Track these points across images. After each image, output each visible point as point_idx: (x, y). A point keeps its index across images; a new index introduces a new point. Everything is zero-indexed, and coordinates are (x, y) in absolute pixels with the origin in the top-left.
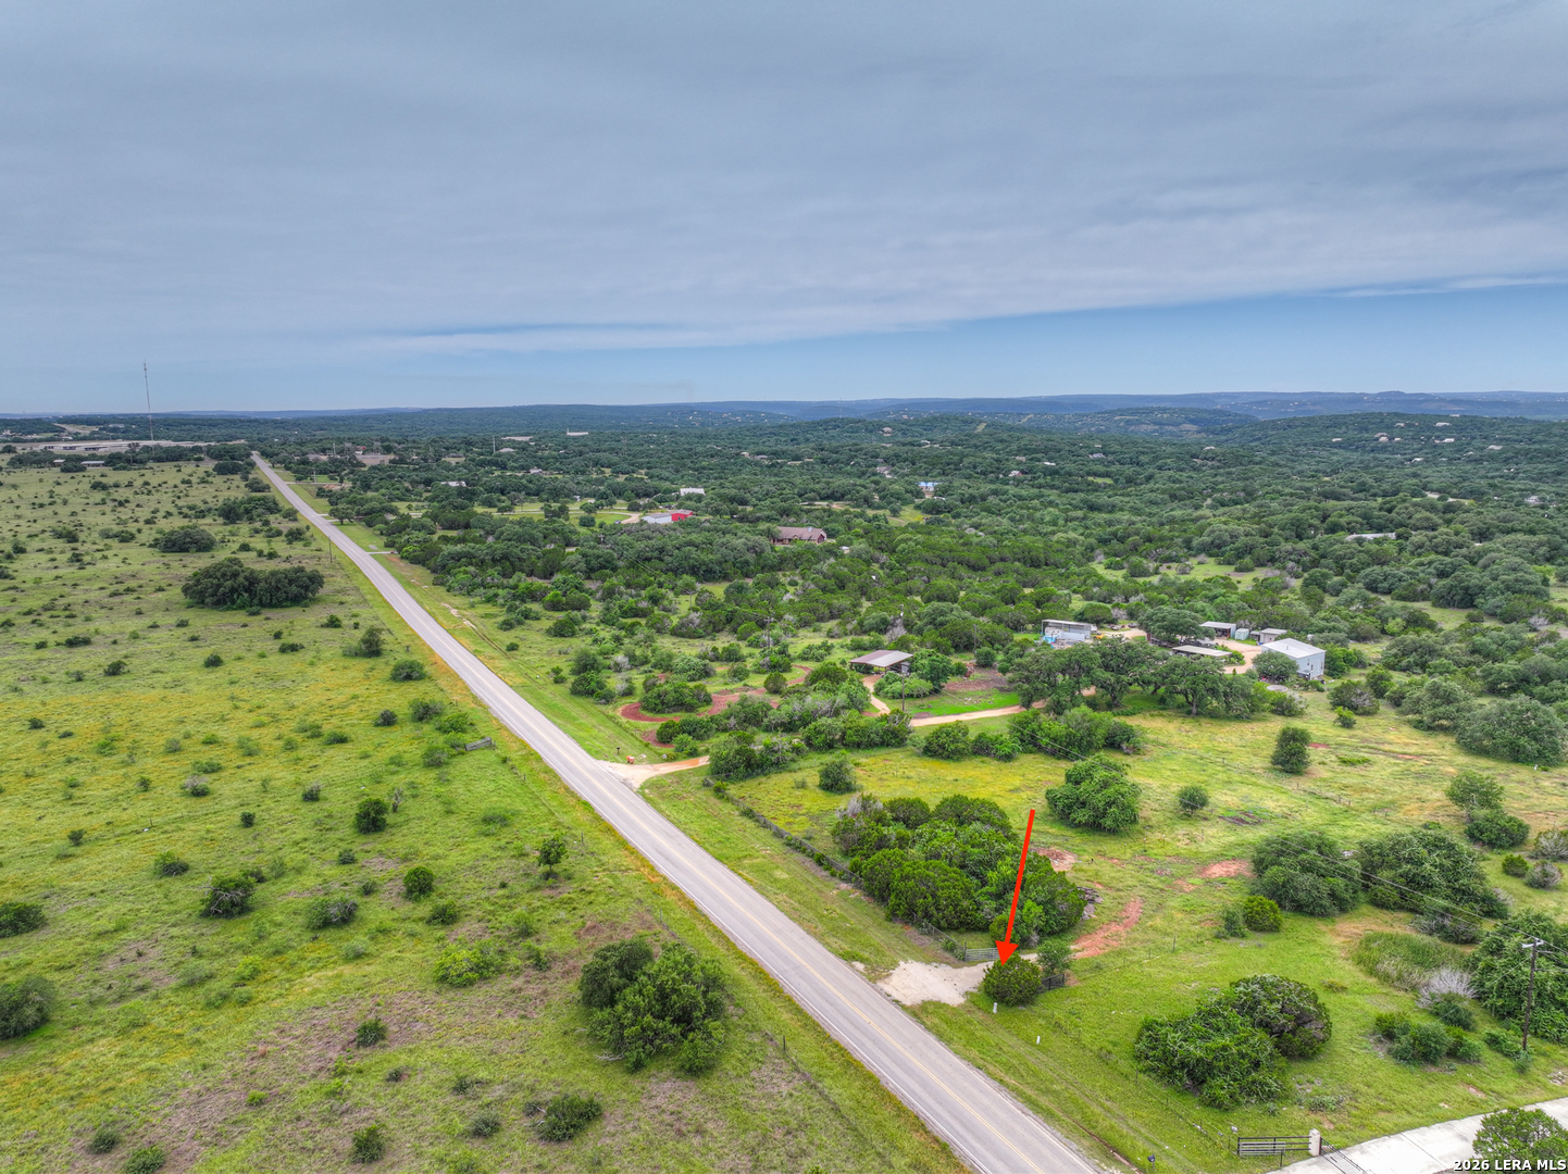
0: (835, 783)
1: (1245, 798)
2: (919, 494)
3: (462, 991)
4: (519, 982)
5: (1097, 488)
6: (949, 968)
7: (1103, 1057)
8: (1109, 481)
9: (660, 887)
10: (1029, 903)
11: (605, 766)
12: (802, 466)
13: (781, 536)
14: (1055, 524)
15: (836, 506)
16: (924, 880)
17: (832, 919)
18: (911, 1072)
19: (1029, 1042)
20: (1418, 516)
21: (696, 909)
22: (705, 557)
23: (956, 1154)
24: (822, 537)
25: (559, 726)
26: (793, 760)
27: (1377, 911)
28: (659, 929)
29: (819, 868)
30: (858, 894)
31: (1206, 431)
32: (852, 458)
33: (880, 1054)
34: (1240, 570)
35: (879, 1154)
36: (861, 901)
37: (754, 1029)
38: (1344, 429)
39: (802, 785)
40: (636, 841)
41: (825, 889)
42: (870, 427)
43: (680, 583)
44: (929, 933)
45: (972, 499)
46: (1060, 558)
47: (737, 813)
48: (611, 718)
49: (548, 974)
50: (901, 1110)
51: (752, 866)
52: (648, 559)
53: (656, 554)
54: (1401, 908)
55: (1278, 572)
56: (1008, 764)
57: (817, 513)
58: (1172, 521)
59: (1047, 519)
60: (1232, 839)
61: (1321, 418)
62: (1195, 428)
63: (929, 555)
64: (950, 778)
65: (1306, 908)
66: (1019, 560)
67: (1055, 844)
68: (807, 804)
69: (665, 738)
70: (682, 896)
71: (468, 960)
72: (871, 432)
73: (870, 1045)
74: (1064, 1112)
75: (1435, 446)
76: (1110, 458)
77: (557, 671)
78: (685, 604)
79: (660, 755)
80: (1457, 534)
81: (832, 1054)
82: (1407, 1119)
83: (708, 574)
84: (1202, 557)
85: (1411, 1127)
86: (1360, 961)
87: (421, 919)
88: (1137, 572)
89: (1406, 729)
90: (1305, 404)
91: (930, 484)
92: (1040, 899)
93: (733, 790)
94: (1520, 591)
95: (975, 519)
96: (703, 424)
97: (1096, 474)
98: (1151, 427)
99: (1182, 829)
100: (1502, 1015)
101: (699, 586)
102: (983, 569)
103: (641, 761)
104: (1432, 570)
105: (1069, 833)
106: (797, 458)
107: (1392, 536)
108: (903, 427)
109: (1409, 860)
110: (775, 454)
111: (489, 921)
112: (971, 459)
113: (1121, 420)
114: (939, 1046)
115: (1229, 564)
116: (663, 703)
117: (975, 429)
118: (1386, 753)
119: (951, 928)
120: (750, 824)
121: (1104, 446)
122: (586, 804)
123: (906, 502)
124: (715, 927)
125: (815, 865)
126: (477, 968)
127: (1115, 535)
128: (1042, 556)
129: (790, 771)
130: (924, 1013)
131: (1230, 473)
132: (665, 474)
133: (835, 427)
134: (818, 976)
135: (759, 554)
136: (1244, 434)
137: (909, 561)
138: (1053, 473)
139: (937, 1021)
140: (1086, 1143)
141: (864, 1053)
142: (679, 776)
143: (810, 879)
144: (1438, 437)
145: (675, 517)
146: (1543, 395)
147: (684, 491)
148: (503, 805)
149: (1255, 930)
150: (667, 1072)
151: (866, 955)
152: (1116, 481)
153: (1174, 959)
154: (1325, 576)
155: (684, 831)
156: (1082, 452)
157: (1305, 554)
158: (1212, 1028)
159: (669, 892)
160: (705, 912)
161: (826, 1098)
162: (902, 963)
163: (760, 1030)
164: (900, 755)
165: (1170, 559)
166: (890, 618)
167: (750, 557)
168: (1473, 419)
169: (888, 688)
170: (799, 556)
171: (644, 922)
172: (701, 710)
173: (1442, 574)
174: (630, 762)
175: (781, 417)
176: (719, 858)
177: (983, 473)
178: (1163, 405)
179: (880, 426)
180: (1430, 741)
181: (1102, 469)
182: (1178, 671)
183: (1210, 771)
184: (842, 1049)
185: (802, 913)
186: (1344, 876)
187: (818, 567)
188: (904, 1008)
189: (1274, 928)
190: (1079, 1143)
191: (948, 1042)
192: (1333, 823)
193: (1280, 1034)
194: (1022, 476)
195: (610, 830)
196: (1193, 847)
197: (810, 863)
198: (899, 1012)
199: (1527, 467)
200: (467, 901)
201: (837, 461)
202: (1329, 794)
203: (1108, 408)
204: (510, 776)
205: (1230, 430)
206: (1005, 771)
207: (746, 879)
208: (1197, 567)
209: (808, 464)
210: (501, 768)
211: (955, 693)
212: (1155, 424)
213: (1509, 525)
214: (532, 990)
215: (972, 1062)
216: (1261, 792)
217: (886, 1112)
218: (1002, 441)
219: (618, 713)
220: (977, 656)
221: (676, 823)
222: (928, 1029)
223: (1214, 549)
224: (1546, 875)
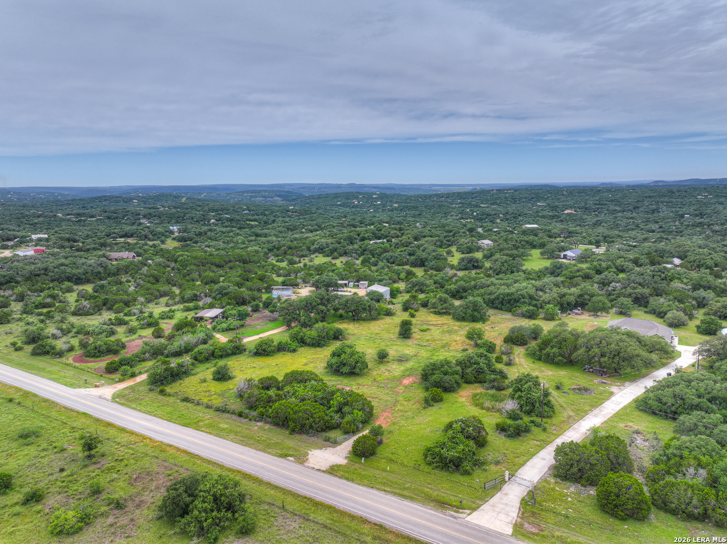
0: (222, 376)
1: (397, 351)
2: (172, 232)
3: (77, 535)
4: (111, 520)
5: (252, 227)
6: (331, 448)
7: (416, 468)
8: (257, 223)
9: (163, 447)
10: (356, 411)
11: (82, 391)
12: (96, 221)
13: (111, 257)
14: (244, 244)
15: (130, 240)
16: (305, 412)
17: (264, 441)
18: (347, 499)
19: (385, 470)
20: (392, 232)
21: (190, 453)
22: (75, 271)
23: (388, 527)
24: (134, 256)
25: (35, 374)
26: (192, 370)
27: (468, 385)
28: (177, 469)
29: (242, 418)
30: (267, 426)
31: (286, 200)
32: (125, 216)
33: (327, 495)
34: (334, 258)
35: (357, 539)
36: (270, 429)
37: (261, 502)
38: (340, 199)
39: (205, 381)
40: (130, 427)
41: (250, 427)
42: (126, 200)
43: (63, 286)
44: (313, 436)
45: (200, 234)
46: (256, 258)
47: (179, 401)
48: (68, 365)
49: (127, 509)
50: (353, 517)
51: (205, 425)
52: (39, 275)
53: (42, 272)
54: (476, 382)
55: (350, 258)
56: (295, 353)
57: (122, 245)
58: (296, 239)
59: (240, 241)
60: (403, 368)
61: (331, 194)
62: (280, 199)
63: (195, 262)
64: (274, 364)
65: (448, 389)
66: (237, 261)
67: (338, 384)
68: (213, 389)
69: (111, 369)
70: (178, 449)
71: (74, 517)
72: (126, 202)
73: (321, 493)
74: (416, 495)
75: (375, 205)
76: (252, 212)
77: (14, 344)
78: (72, 298)
79: (112, 379)
80: (409, 239)
81: (306, 502)
82: (525, 458)
83: (79, 281)
84: (317, 254)
85: (528, 460)
86: (476, 405)
87: (16, 504)
88: (292, 263)
89: (432, 315)
90: (321, 188)
91: (175, 228)
92: (359, 408)
93: (168, 389)
94: (439, 259)
95: (206, 243)
96: (19, 199)
97: (250, 220)
98: (261, 199)
99: (383, 368)
100: (529, 413)
101: (75, 287)
102: (223, 266)
103: (103, 385)
104: (406, 253)
105: (341, 378)
106: (92, 217)
107: (385, 240)
108: (144, 200)
109: (475, 363)
110: (78, 214)
111: (67, 492)
112: (190, 215)
113: (248, 196)
114: (350, 483)
115: (328, 256)
116: (99, 352)
117: (181, 200)
118: (432, 325)
119: (323, 430)
120: (189, 405)
121: (248, 208)
122: (84, 414)
123: (167, 237)
124: (207, 460)
125: (238, 418)
126: (82, 520)
127: (274, 247)
128: (248, 258)
129: (193, 375)
130: (333, 470)
131: (305, 218)
132: (11, 227)
133: (106, 200)
134: (275, 468)
135: (105, 268)
136: (302, 201)
137: (186, 266)
138: (231, 220)
139: (342, 473)
140: (432, 504)
141: (320, 497)
142: (131, 388)
143: (239, 424)
144: (375, 201)
145: (36, 251)
146: (402, 185)
147: (34, 237)
148: (27, 426)
149: (435, 402)
150: (231, 538)
151: (291, 453)
152: (260, 223)
153: (414, 421)
154: (370, 258)
155: (155, 416)
156: (239, 210)
157: (358, 250)
158: (454, 443)
159: (168, 449)
160: (196, 454)
161: (317, 523)
162: (309, 452)
163: (264, 502)
164: (244, 358)
165: (303, 256)
166: (198, 293)
167: (101, 269)
168: (385, 194)
169: (219, 327)
170: (127, 267)
171: (166, 467)
172: (122, 352)
173: (410, 255)
174: (96, 386)
175: (68, 195)
176: (184, 425)
177: (197, 221)
178: (264, 189)
179: (131, 200)
180: (442, 318)
181: (253, 218)
182: (349, 302)
183: (377, 342)
184: (309, 498)
185: (246, 441)
186: (457, 374)
187: (141, 272)
188: (323, 471)
189: (441, 400)
190: (430, 506)
191: (352, 481)
192: (433, 355)
193: (474, 439)
194: (217, 222)
195: (109, 425)
196: (391, 374)
197: (234, 417)
198: (323, 474)
199: (409, 212)
200: (42, 484)
201: (117, 218)
202: (425, 344)
203: (239, 191)
204: (21, 408)
205: (295, 200)
206: (296, 357)
207: (207, 432)
208: (316, 259)
209: (100, 219)
210: (10, 405)
211: (250, 325)
212: (263, 197)
213: (424, 234)
214: (124, 520)
215: (368, 486)
216: (402, 348)
217: (347, 521)
218: (199, 206)
219: (70, 361)
220: (252, 307)
221: (149, 413)
222: (340, 478)
223: (320, 250)
224: (510, 360)
